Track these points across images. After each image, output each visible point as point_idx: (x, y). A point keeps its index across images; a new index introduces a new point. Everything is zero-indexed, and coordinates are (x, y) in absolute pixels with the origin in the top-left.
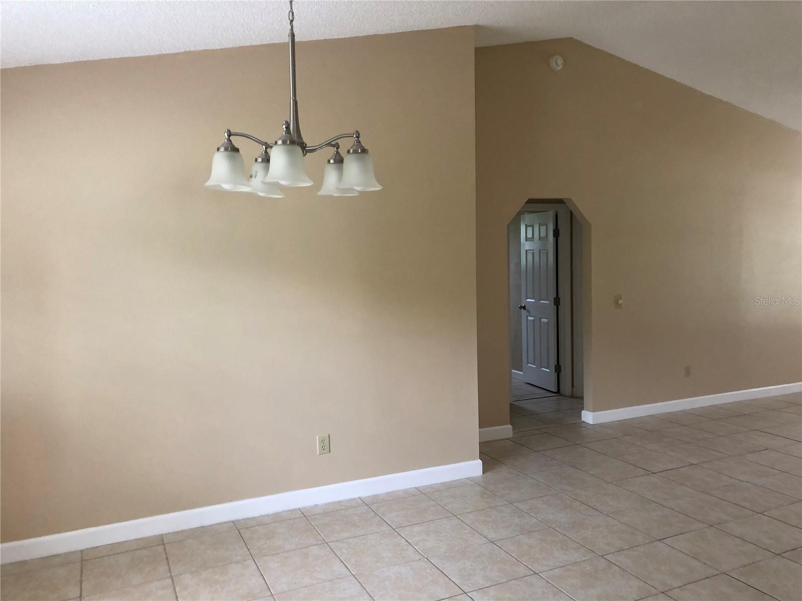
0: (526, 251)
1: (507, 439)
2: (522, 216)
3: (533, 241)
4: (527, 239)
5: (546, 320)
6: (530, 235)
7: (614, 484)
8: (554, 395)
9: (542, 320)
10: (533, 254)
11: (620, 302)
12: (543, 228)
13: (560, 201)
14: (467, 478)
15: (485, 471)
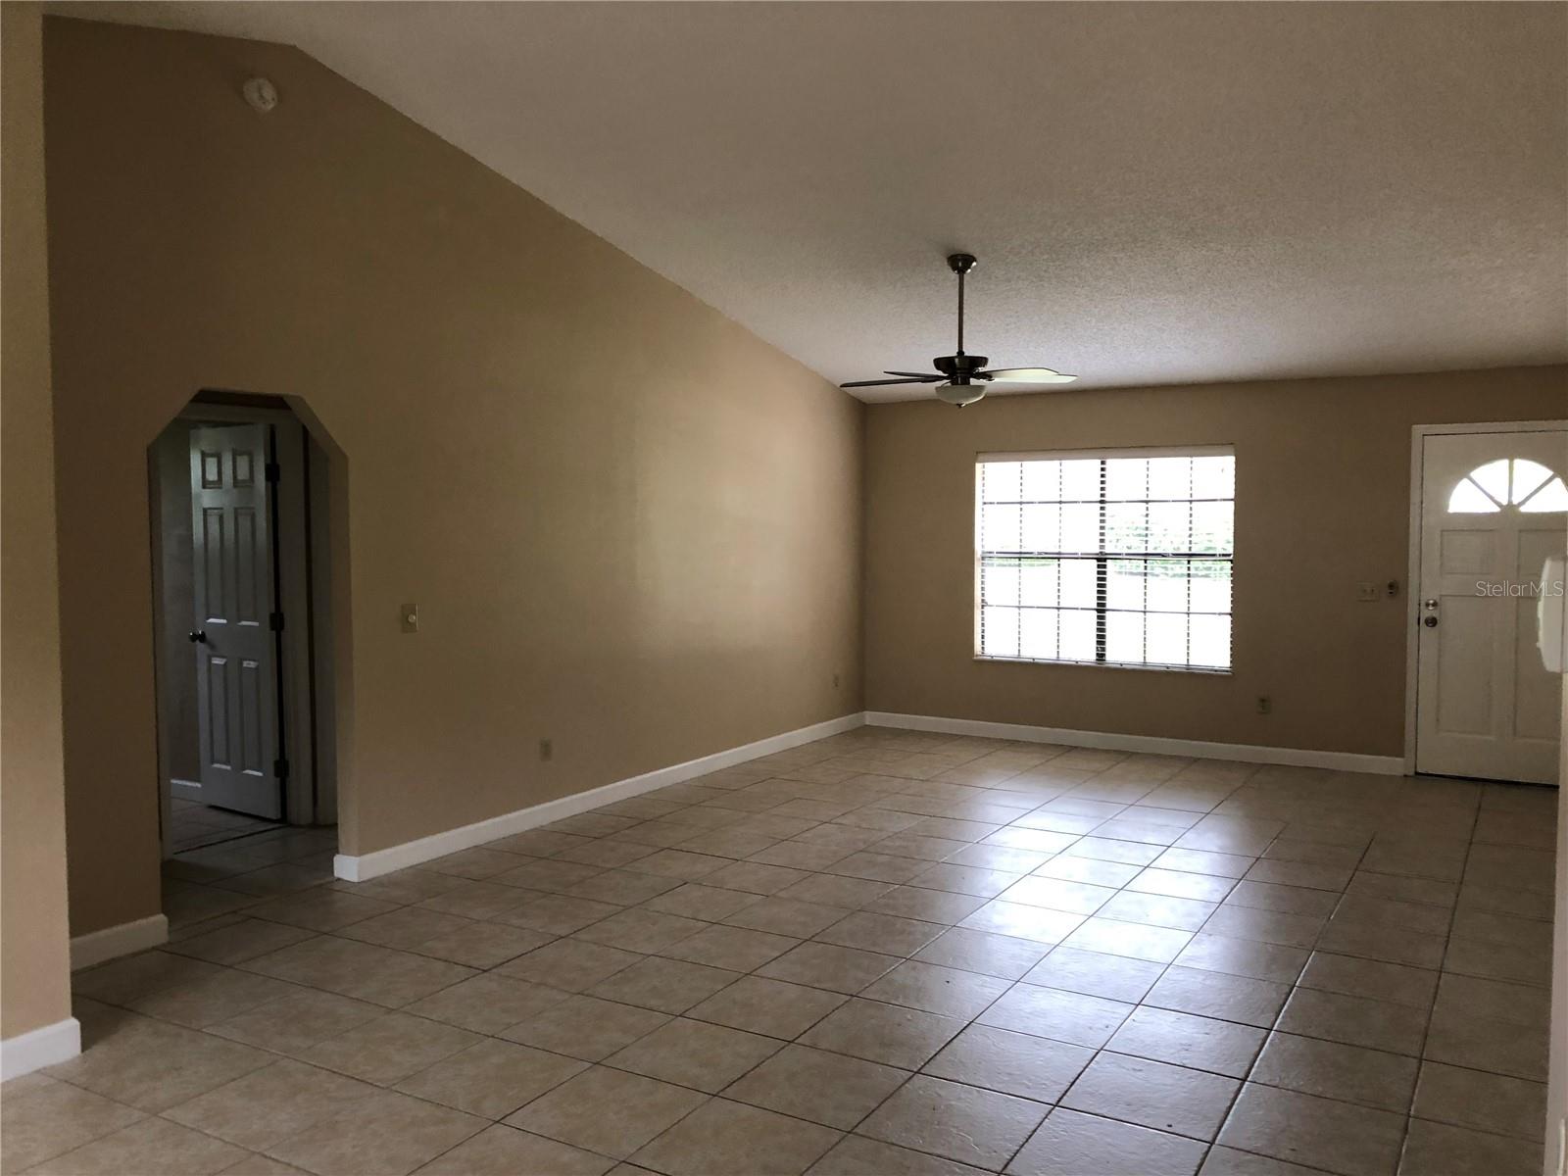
0: (205, 511)
1: (154, 948)
2: (192, 432)
3: (221, 488)
4: (205, 484)
5: (252, 665)
6: (212, 476)
7: (406, 1013)
8: (277, 825)
9: (245, 664)
10: (221, 518)
11: (413, 618)
12: (243, 462)
13: (277, 403)
14: (38, 1072)
15: (87, 1043)
